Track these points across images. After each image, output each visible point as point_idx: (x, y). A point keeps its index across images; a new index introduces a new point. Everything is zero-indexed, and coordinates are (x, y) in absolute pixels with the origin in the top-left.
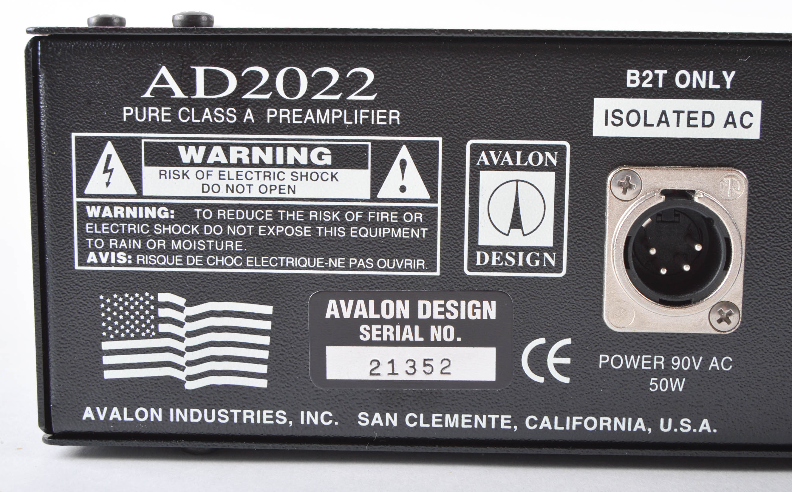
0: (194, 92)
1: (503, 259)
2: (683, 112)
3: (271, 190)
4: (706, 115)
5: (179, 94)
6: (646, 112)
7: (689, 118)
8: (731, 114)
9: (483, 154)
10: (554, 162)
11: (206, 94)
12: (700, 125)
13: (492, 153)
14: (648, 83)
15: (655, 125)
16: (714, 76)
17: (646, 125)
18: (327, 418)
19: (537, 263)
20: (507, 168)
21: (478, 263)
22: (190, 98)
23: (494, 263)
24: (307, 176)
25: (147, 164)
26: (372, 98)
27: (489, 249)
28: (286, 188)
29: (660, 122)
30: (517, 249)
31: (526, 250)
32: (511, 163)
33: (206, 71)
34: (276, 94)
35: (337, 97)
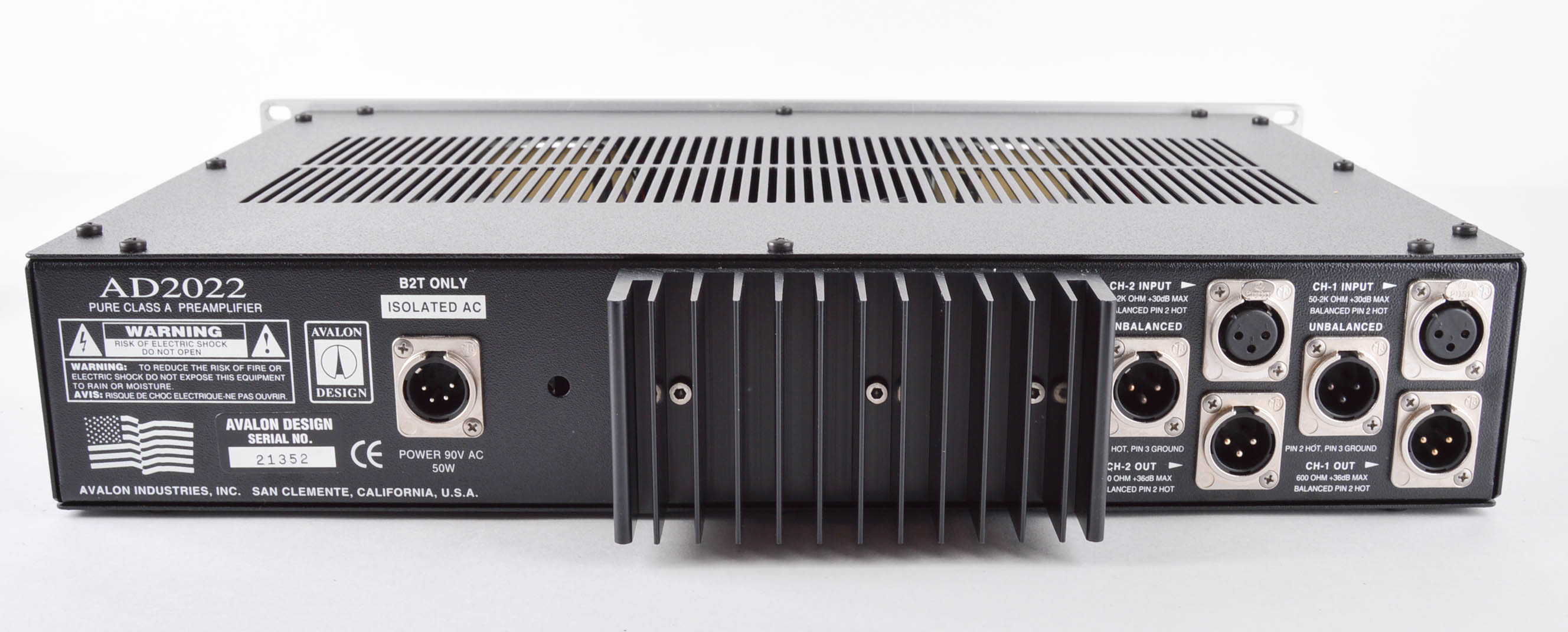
0: (133, 294)
1: (334, 393)
2: (437, 303)
3: (186, 352)
4: (452, 305)
5: (123, 295)
6: (414, 304)
7: (441, 307)
8: (467, 304)
9: (315, 330)
10: (360, 334)
11: (140, 294)
12: (448, 310)
13: (321, 329)
14: (414, 286)
15: (421, 310)
16: (454, 281)
17: (414, 311)
18: (233, 491)
19: (355, 395)
20: (330, 338)
21: (318, 395)
22: (130, 297)
23: (328, 396)
24: (207, 344)
25: (107, 338)
26: (243, 296)
27: (324, 387)
28: (195, 351)
29: (423, 309)
30: (342, 387)
31: (348, 387)
32: (333, 335)
33: (139, 281)
34: (183, 294)
35: (222, 296)
